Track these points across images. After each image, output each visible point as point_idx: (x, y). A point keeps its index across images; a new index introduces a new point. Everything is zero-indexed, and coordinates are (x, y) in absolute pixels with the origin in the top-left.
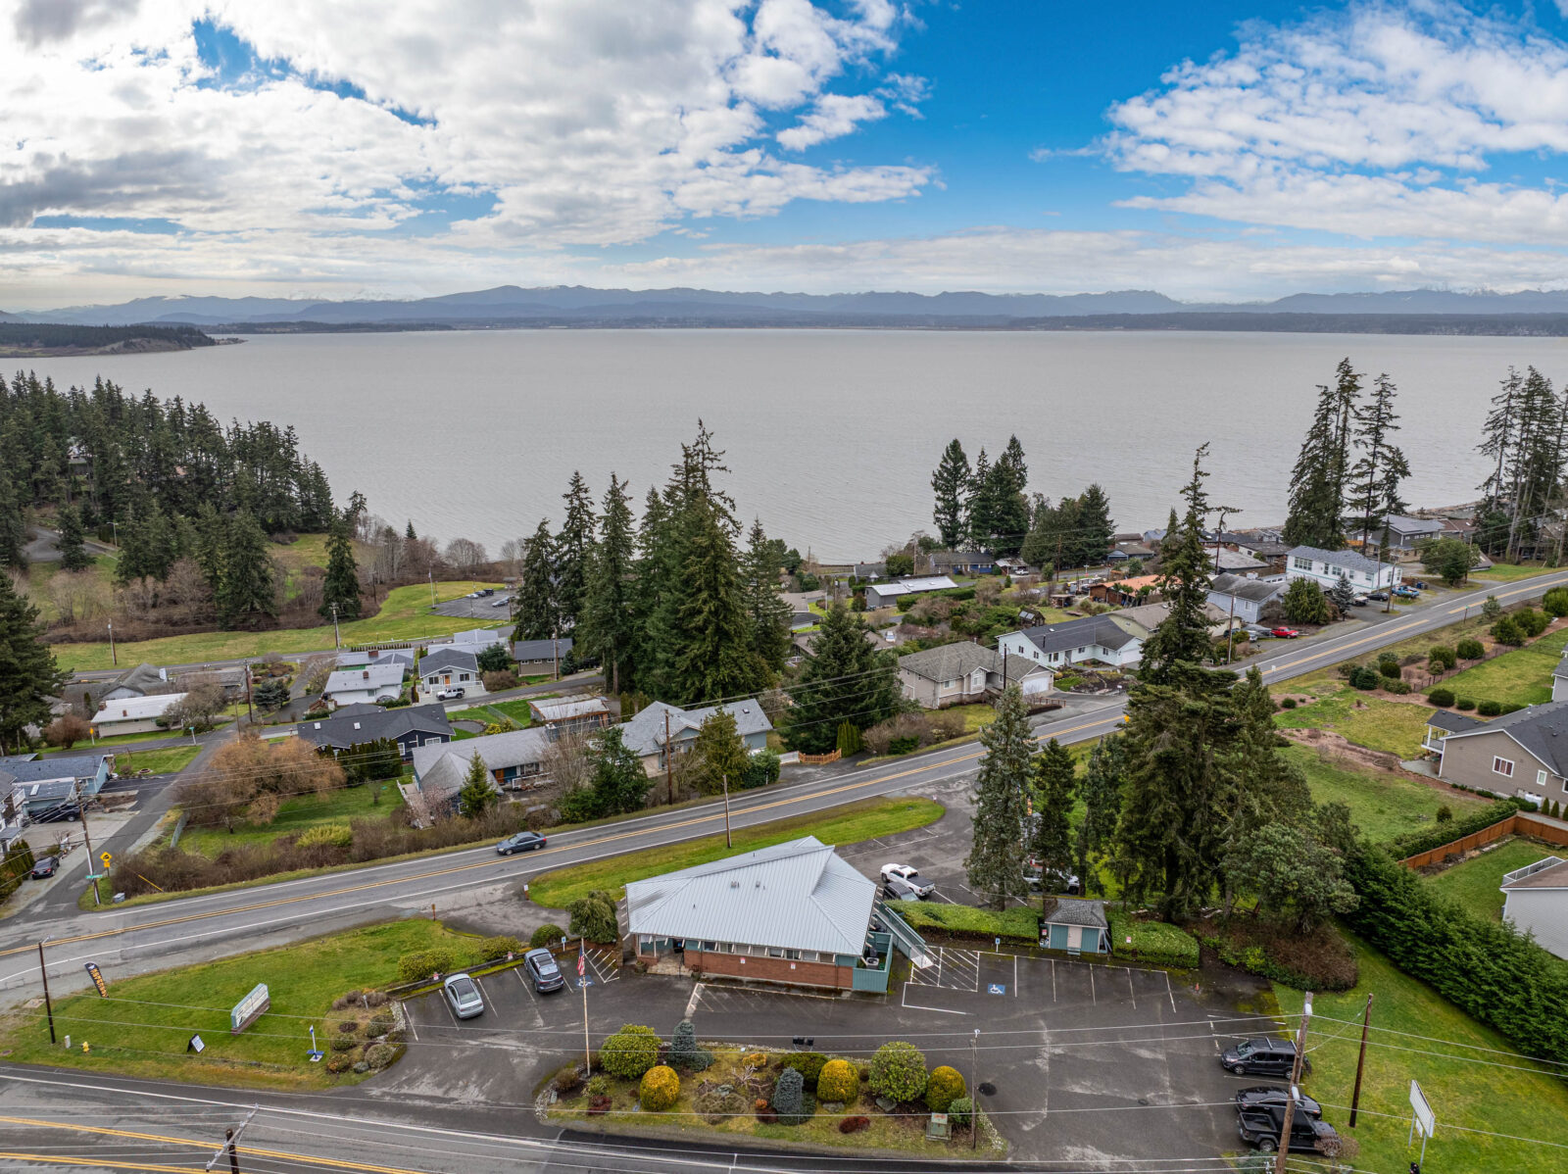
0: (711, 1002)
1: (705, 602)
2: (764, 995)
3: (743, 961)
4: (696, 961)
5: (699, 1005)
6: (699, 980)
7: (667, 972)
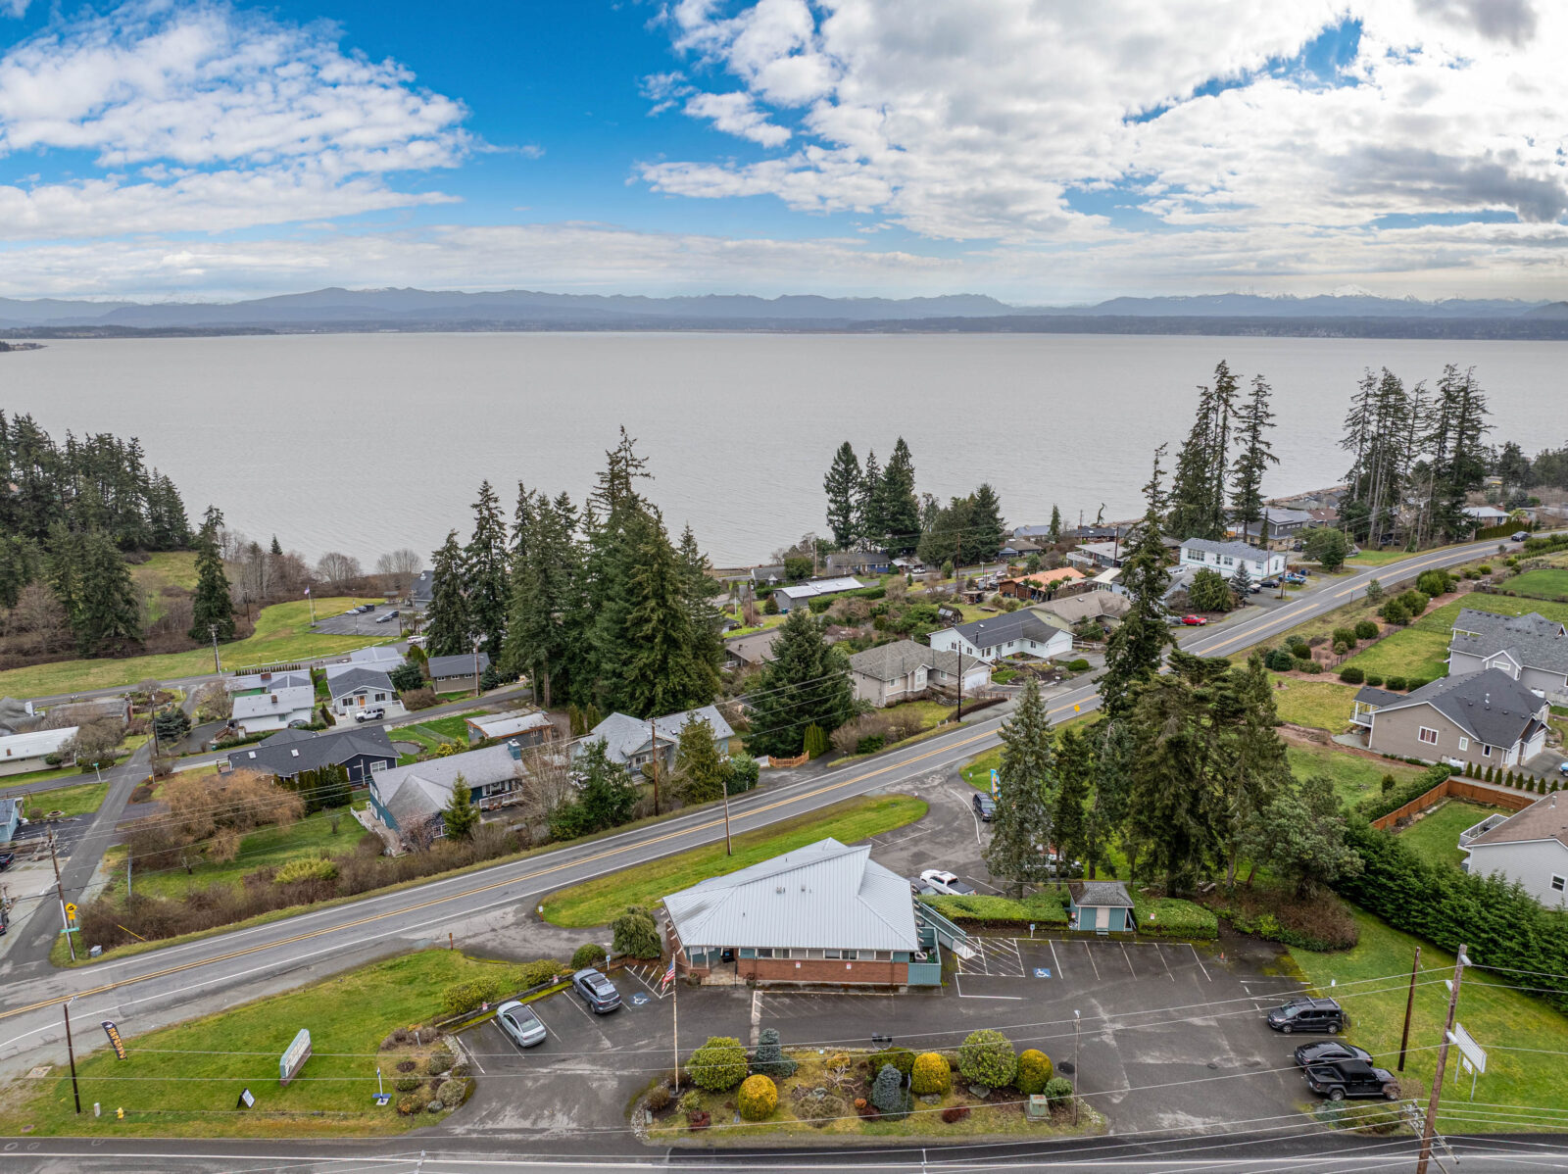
0: (773, 1008)
1: (653, 610)
2: (824, 997)
3: (798, 966)
4: (751, 969)
5: (763, 1012)
6: (755, 988)
7: (721, 982)
